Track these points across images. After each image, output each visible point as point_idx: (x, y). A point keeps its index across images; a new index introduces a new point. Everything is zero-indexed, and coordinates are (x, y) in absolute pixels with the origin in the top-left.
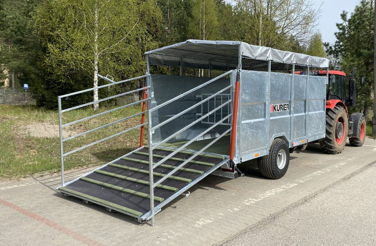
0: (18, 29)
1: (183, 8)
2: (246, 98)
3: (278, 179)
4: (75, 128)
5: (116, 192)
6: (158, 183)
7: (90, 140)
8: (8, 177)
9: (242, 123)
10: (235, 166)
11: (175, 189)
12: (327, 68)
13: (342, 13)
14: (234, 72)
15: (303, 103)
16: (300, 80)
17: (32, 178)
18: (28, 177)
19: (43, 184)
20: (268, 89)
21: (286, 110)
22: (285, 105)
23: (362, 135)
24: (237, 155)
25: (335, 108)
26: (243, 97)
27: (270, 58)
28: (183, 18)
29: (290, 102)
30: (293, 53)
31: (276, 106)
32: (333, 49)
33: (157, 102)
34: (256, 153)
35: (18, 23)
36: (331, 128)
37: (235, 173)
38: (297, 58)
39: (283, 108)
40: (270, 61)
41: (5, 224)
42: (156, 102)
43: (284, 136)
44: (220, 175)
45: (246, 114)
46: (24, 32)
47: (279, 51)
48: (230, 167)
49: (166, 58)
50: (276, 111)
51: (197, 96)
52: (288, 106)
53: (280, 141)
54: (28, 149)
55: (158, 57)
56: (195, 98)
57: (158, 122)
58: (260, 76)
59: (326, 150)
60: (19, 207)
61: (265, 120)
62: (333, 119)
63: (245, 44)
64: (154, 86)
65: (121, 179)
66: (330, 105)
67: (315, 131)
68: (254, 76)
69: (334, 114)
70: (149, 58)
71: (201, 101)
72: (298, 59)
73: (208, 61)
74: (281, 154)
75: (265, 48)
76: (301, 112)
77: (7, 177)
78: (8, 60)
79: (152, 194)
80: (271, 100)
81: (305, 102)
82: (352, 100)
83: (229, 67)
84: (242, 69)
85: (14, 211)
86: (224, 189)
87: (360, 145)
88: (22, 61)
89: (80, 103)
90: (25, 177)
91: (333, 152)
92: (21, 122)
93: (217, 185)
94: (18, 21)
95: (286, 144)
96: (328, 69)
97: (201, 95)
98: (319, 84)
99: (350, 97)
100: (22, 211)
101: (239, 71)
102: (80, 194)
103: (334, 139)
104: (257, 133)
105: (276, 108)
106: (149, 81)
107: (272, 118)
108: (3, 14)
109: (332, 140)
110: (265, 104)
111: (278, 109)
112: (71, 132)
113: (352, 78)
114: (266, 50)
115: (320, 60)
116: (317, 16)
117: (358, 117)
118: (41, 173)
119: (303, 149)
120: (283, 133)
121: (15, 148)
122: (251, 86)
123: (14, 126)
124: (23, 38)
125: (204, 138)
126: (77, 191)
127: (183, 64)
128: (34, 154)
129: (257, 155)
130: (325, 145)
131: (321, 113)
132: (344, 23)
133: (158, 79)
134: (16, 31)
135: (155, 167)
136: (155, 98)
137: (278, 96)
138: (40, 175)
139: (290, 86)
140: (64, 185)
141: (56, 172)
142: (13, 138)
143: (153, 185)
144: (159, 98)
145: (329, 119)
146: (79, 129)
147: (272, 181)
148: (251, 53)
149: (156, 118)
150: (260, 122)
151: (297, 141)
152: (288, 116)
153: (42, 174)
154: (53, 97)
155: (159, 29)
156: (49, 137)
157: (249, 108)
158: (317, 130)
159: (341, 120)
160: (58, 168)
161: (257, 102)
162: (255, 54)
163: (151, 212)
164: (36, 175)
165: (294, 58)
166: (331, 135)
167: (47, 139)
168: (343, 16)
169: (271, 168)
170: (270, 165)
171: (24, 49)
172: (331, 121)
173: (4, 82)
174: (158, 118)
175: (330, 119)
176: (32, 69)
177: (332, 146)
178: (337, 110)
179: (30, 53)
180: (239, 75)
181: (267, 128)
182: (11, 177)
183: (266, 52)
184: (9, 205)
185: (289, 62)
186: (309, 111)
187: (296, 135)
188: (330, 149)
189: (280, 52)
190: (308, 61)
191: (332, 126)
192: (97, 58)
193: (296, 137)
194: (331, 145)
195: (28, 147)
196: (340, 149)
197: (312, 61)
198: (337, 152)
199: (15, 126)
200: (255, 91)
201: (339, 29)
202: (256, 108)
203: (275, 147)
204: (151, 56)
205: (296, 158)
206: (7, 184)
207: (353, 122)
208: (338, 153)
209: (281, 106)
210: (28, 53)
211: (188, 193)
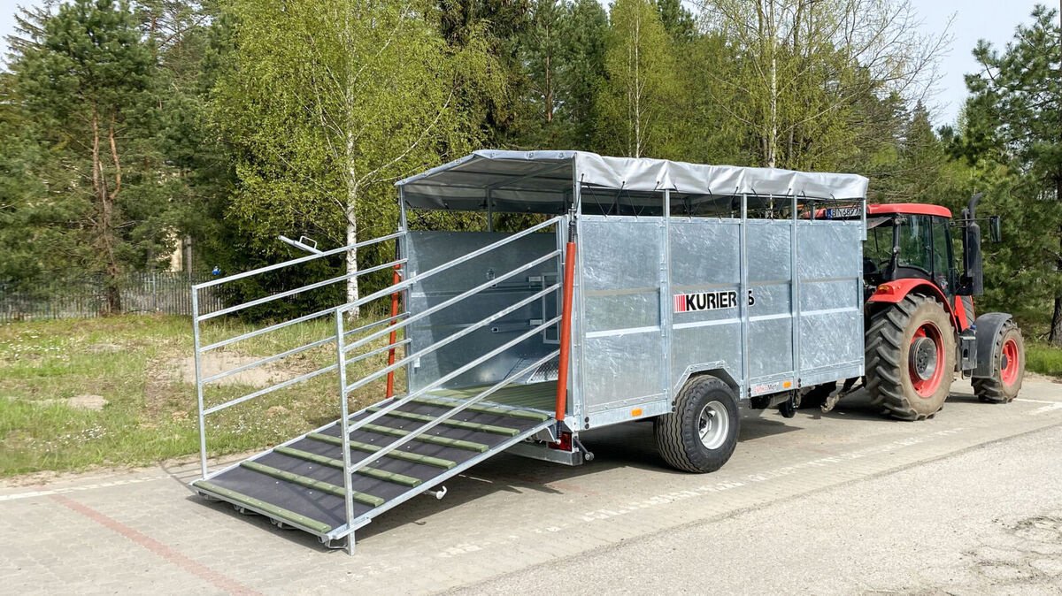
0: (183, 133)
1: (582, 55)
2: (600, 280)
3: (704, 472)
4: (287, 363)
5: (300, 489)
6: (361, 465)
7: (314, 390)
8: (112, 465)
9: (587, 337)
10: (573, 436)
11: (412, 480)
12: (862, 199)
13: (976, 47)
14: (562, 221)
15: (785, 288)
16: (769, 233)
17: (160, 468)
18: (152, 465)
19: (178, 479)
20: (664, 256)
21: (726, 306)
22: (725, 294)
23: (1013, 373)
24: (576, 411)
25: (906, 298)
26: (592, 276)
27: (667, 184)
28: (584, 81)
29: (739, 286)
30: (739, 168)
31: (693, 296)
32: (965, 141)
33: (426, 294)
34: (635, 408)
35: (182, 119)
36: (896, 352)
37: (573, 452)
38: (754, 181)
39: (715, 301)
40: (667, 193)
41: (69, 546)
42: (424, 296)
43: (723, 369)
44: (546, 459)
45: (603, 317)
46: (197, 137)
47: (694, 168)
48: (558, 438)
49: (449, 193)
50: (694, 308)
51: (532, 279)
52: (732, 296)
53: (708, 382)
54: (171, 410)
55: (430, 191)
56: (527, 284)
57: (430, 340)
58: (641, 227)
59: (887, 411)
60: (109, 519)
61: (659, 330)
62: (900, 330)
63: (588, 157)
64: (418, 258)
65: (319, 463)
66: (893, 294)
67: (828, 359)
68: (620, 227)
69: (904, 317)
70: (406, 194)
71: (541, 290)
72: (757, 182)
73: (562, 195)
74: (716, 414)
75: (648, 163)
76: (780, 312)
77: (108, 466)
78: (161, 207)
79: (349, 486)
80: (674, 281)
81: (790, 285)
82: (971, 278)
83: (621, 205)
84: (582, 213)
85: (98, 525)
86: (557, 492)
87: (1002, 399)
88: (189, 208)
89: (323, 305)
90: (145, 466)
91: (907, 415)
92: (173, 352)
93: (548, 485)
94: (184, 113)
95: (728, 389)
96: (865, 201)
97: (541, 276)
98: (834, 239)
99: (966, 272)
100: (112, 525)
101: (575, 217)
102: (230, 493)
103: (903, 380)
104: (636, 362)
105: (695, 301)
106: (408, 247)
107: (676, 327)
108: (150, 99)
109: (899, 383)
110: (659, 293)
111: (702, 304)
112: (277, 372)
113: (969, 221)
114: (654, 166)
115: (834, 180)
116: (939, 52)
117: (995, 323)
118: (183, 459)
119: (826, 407)
120: (718, 362)
121: (145, 407)
122: (615, 251)
123: (155, 361)
124: (195, 152)
125: (546, 378)
126: (226, 487)
127: (493, 205)
128: (180, 420)
129: (639, 412)
130: (880, 397)
131: (846, 313)
132: (983, 71)
133: (427, 241)
134: (180, 136)
135: (353, 430)
136: (423, 287)
137: (700, 273)
138: (178, 462)
139: (736, 249)
140: (207, 477)
141: (213, 458)
142: (143, 387)
143: (350, 469)
144: (433, 286)
145: (889, 329)
146: (296, 365)
147: (688, 477)
148: (608, 175)
149: (425, 332)
150: (646, 335)
151: (765, 381)
152: (735, 320)
153: (183, 461)
154: (259, 292)
155: (515, 114)
156: (222, 384)
157: (611, 302)
158: (834, 356)
159: (930, 331)
160: (219, 449)
161: (632, 287)
162: (619, 177)
163: (348, 525)
164: (170, 462)
165: (742, 180)
166: (895, 371)
167: (218, 387)
168: (981, 53)
169: (681, 446)
170: (680, 438)
171: (198, 178)
172: (895, 336)
173: (170, 260)
174: (430, 331)
175: (893, 329)
176: (214, 226)
177: (899, 401)
178: (912, 305)
179: (211, 187)
180: (575, 227)
181: (666, 348)
182: (117, 466)
183: (653, 171)
184: (91, 514)
185: (729, 191)
186: (805, 308)
187: (761, 367)
188: (897, 409)
189: (697, 170)
190: (791, 185)
191: (897, 348)
192: (352, 194)
193: (762, 372)
194: (897, 396)
195: (172, 405)
196: (926, 408)
197: (805, 184)
198: (917, 416)
199: (157, 361)
200: (626, 261)
201: (969, 90)
202: (631, 301)
203: (692, 394)
204: (410, 189)
205: (800, 429)
206: (104, 479)
207: (974, 338)
208: (921, 418)
209: (711, 298)
210: (206, 187)
211: (443, 490)
